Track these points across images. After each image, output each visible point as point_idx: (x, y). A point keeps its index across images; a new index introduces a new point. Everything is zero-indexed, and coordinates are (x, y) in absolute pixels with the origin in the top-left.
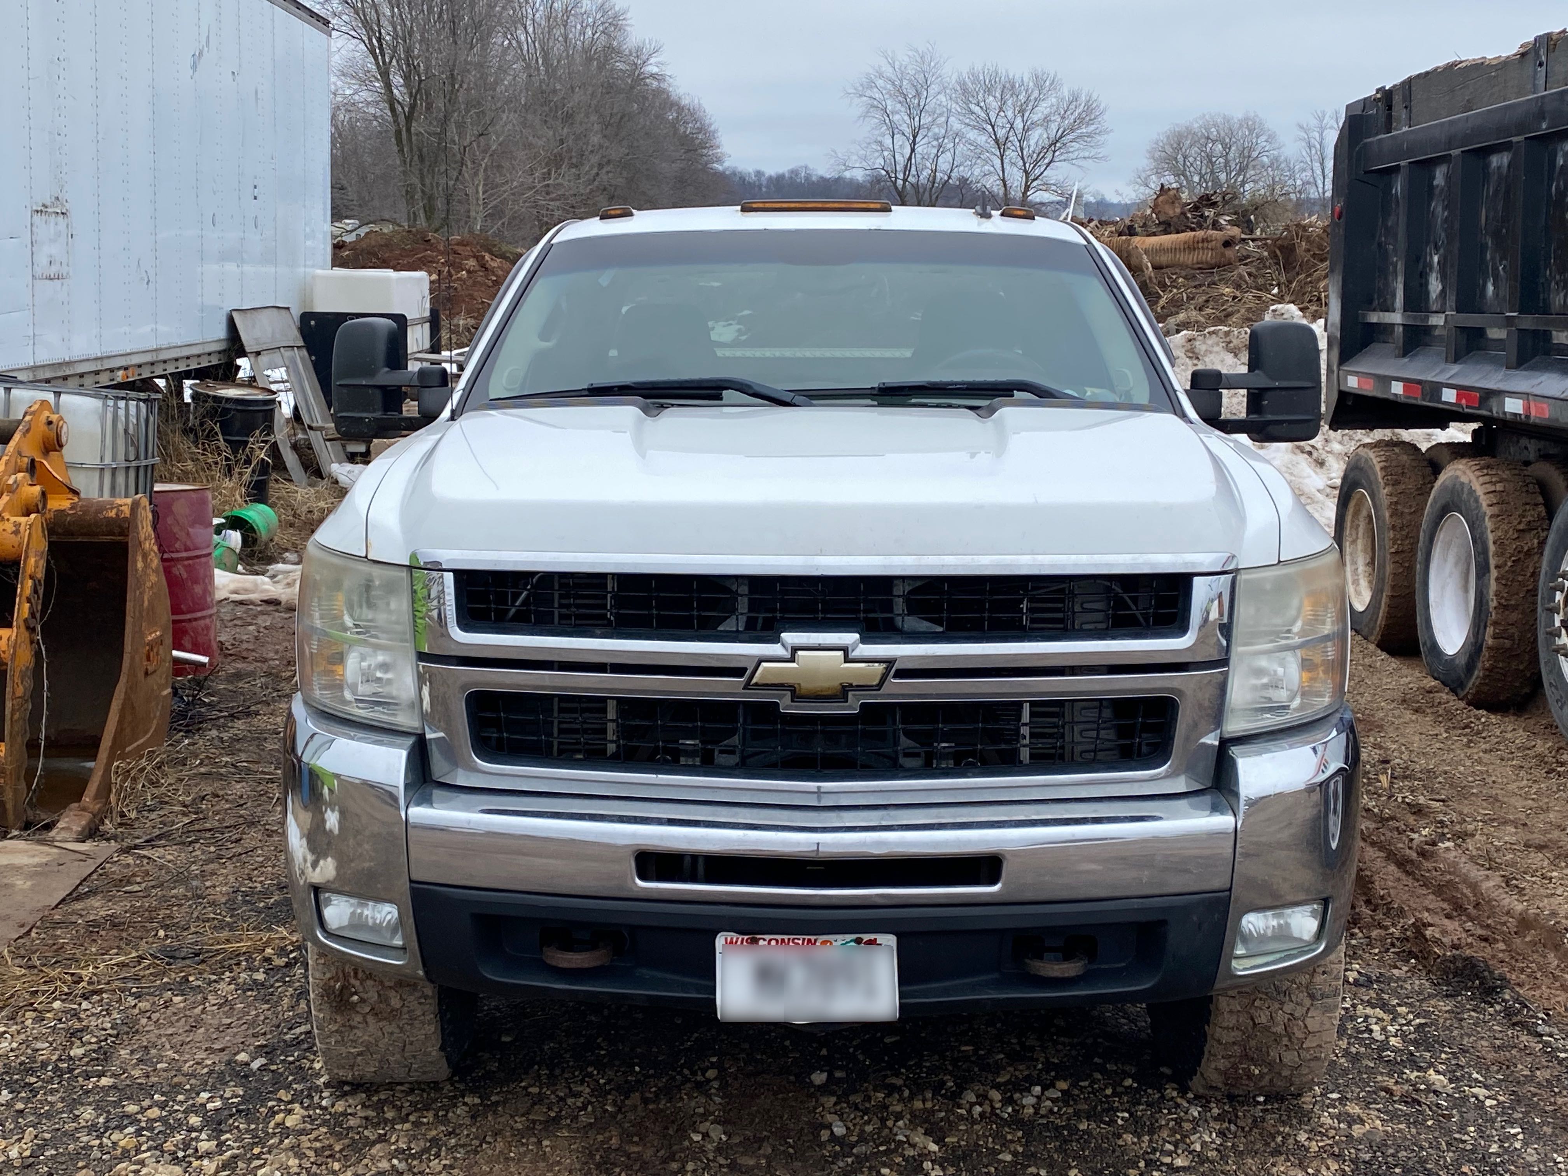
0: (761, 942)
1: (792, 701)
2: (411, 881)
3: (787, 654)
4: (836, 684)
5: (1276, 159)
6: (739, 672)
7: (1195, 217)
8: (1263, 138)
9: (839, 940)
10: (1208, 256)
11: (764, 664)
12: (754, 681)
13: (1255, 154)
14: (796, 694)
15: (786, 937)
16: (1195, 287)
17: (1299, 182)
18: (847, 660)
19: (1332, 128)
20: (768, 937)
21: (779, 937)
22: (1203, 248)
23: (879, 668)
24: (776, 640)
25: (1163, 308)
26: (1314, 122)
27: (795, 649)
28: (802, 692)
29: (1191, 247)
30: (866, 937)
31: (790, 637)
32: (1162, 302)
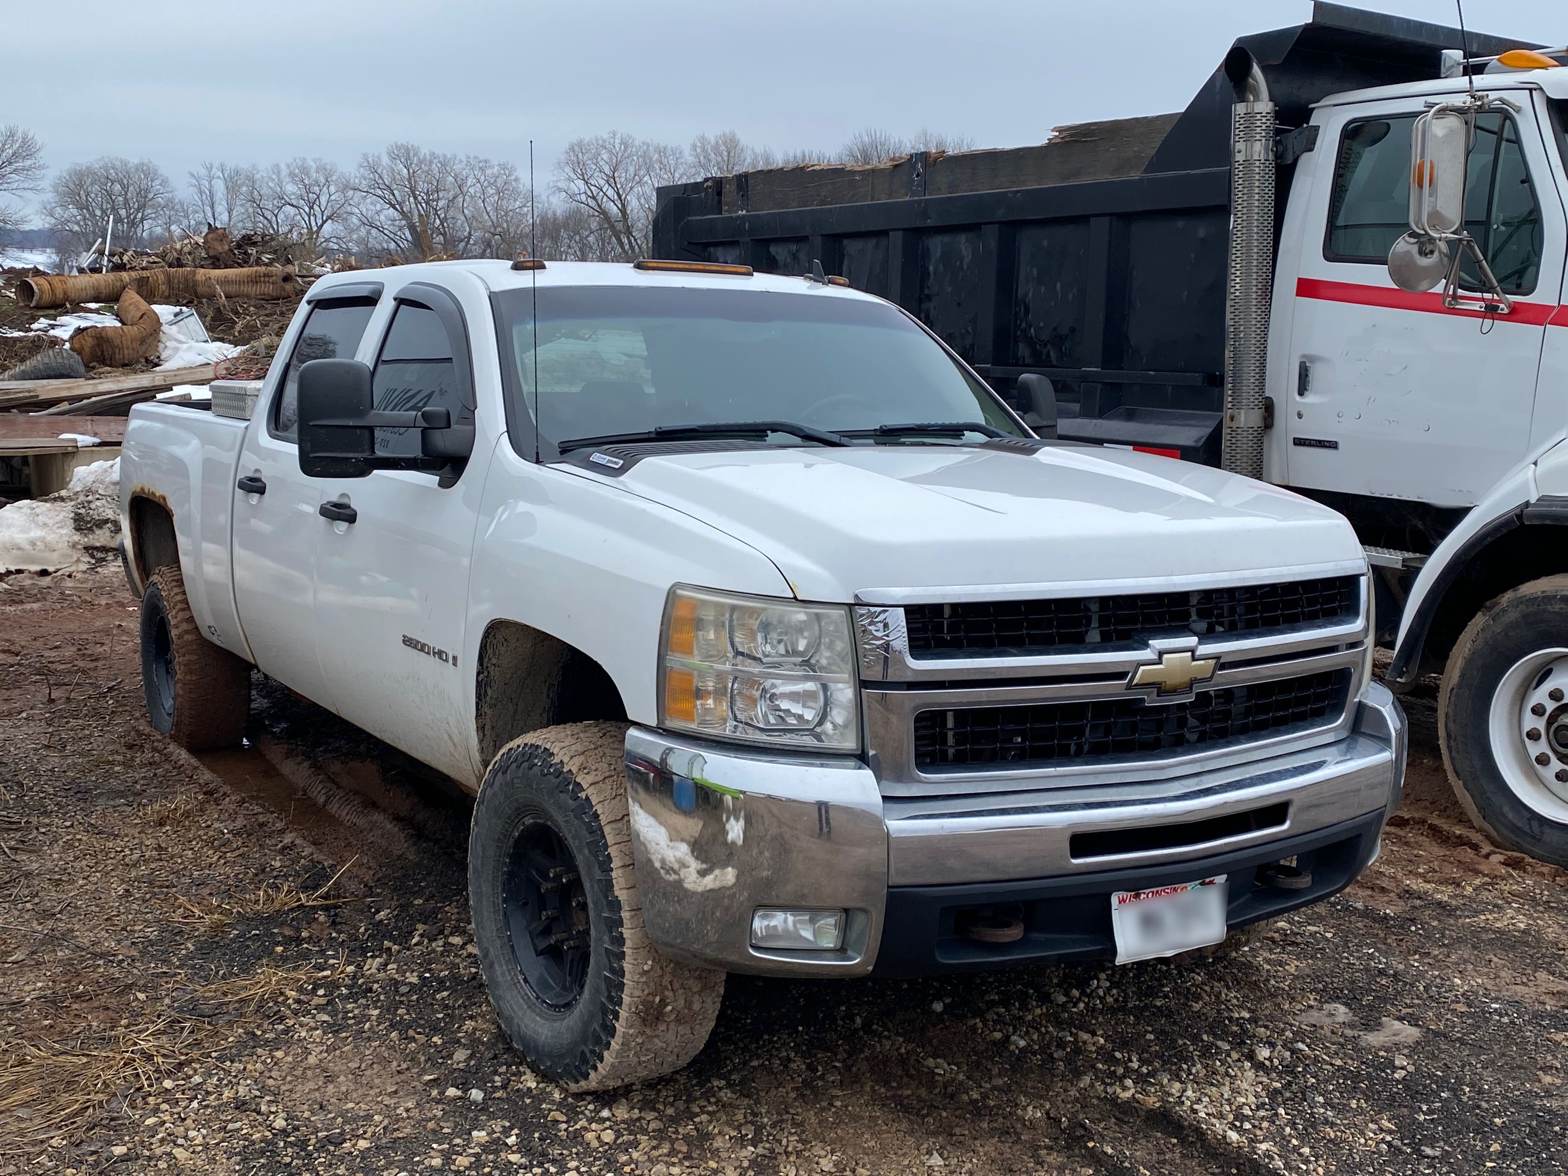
0: (1143, 896)
1: (1158, 696)
2: (889, 887)
3: (1155, 657)
4: (1187, 679)
5: (170, 200)
6: (1121, 675)
7: (240, 253)
8: (158, 182)
9: (1190, 886)
10: (269, 289)
11: (1142, 668)
12: (1135, 682)
13: (151, 196)
14: (1161, 689)
15: (1159, 889)
16: (266, 315)
17: (193, 222)
18: (1194, 659)
19: (219, 177)
20: (1147, 891)
21: (1155, 890)
22: (264, 282)
23: (1212, 662)
24: (1146, 646)
25: (239, 332)
26: (203, 172)
27: (1161, 654)
28: (1168, 688)
29: (255, 280)
30: (1207, 880)
31: (1158, 644)
32: (238, 327)
